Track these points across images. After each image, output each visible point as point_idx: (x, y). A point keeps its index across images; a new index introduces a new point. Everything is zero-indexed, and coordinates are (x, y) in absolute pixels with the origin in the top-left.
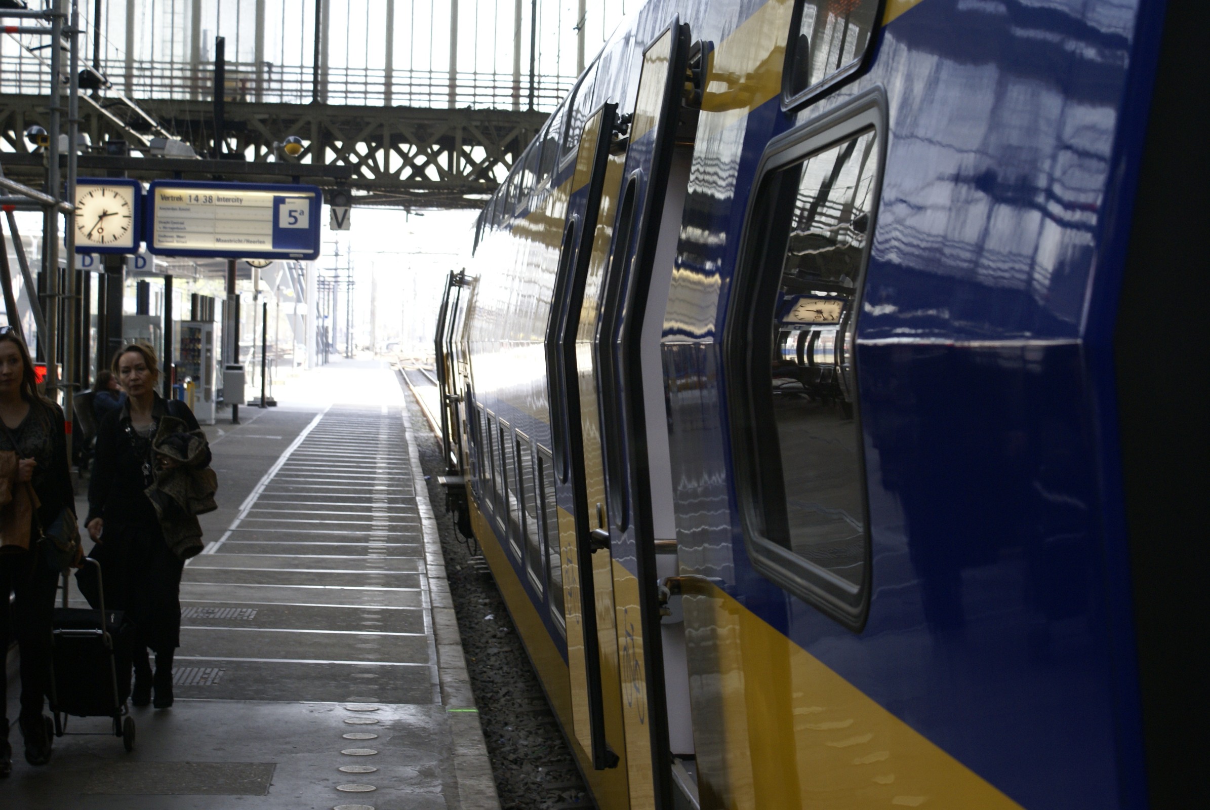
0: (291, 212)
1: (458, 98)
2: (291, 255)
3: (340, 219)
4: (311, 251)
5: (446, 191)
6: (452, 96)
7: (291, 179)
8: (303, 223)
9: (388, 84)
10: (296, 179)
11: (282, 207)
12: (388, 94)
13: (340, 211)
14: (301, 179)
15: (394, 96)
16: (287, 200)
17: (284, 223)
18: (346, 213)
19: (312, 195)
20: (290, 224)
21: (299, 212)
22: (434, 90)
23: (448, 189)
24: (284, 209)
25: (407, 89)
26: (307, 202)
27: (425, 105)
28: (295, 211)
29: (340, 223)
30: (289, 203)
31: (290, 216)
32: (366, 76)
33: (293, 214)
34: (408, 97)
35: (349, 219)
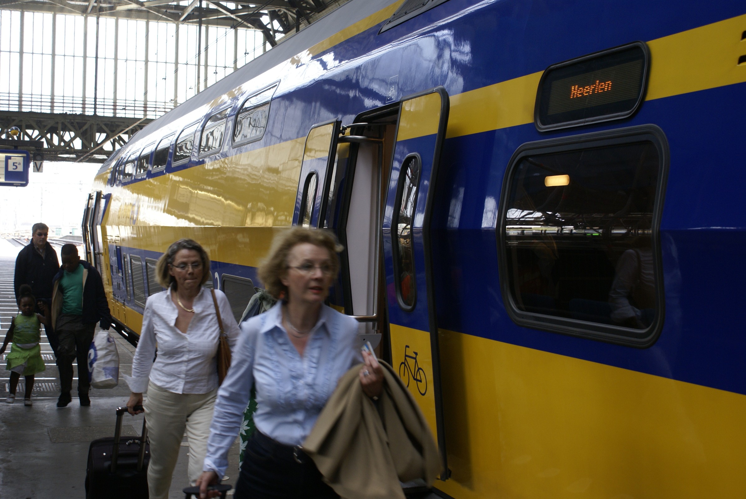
0: (14, 163)
1: (55, 108)
2: (14, 184)
3: (38, 167)
4: (24, 182)
5: (53, 153)
6: (52, 107)
7: (13, 147)
8: (20, 169)
9: (20, 101)
10: (16, 147)
11: (9, 161)
12: (20, 106)
13: (38, 163)
14: (19, 148)
15: (23, 107)
16: (12, 158)
17: (11, 168)
18: (41, 163)
19: (25, 155)
20: (13, 169)
21: (18, 163)
22: (43, 104)
23: (55, 152)
24: (10, 162)
25: (30, 103)
26: (22, 158)
27: (39, 111)
28: (16, 163)
29: (38, 169)
30: (13, 159)
31: (14, 165)
32: (9, 96)
33: (15, 164)
34: (30, 107)
35: (42, 167)
